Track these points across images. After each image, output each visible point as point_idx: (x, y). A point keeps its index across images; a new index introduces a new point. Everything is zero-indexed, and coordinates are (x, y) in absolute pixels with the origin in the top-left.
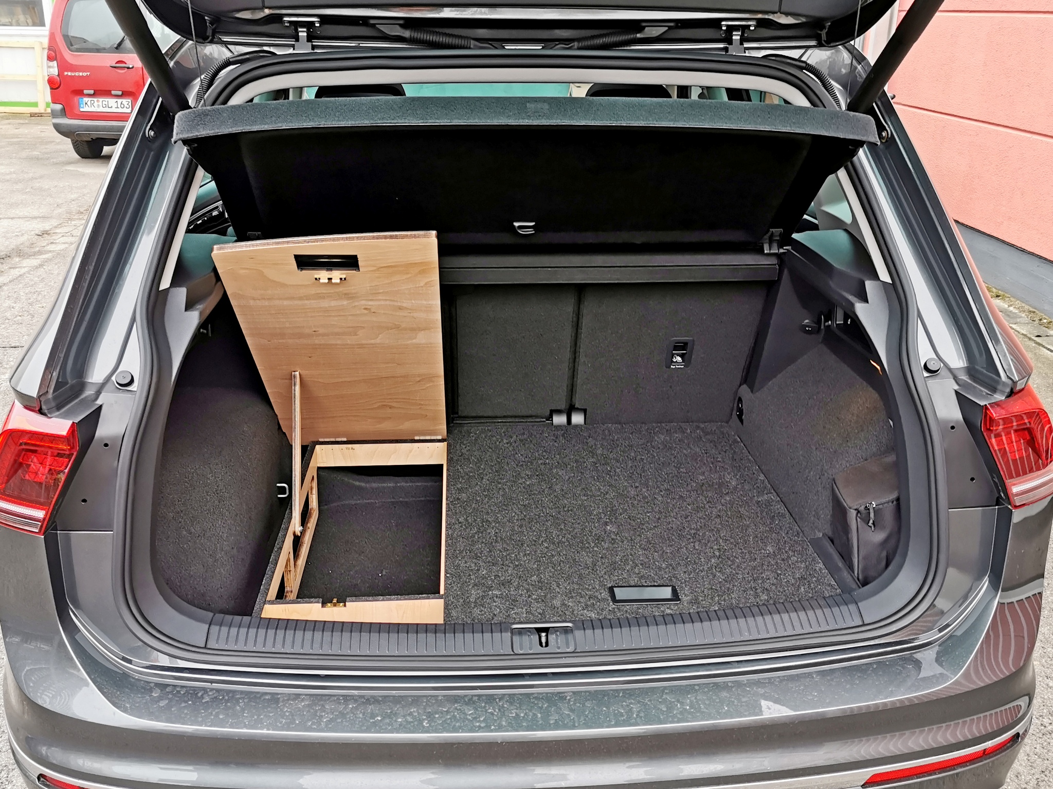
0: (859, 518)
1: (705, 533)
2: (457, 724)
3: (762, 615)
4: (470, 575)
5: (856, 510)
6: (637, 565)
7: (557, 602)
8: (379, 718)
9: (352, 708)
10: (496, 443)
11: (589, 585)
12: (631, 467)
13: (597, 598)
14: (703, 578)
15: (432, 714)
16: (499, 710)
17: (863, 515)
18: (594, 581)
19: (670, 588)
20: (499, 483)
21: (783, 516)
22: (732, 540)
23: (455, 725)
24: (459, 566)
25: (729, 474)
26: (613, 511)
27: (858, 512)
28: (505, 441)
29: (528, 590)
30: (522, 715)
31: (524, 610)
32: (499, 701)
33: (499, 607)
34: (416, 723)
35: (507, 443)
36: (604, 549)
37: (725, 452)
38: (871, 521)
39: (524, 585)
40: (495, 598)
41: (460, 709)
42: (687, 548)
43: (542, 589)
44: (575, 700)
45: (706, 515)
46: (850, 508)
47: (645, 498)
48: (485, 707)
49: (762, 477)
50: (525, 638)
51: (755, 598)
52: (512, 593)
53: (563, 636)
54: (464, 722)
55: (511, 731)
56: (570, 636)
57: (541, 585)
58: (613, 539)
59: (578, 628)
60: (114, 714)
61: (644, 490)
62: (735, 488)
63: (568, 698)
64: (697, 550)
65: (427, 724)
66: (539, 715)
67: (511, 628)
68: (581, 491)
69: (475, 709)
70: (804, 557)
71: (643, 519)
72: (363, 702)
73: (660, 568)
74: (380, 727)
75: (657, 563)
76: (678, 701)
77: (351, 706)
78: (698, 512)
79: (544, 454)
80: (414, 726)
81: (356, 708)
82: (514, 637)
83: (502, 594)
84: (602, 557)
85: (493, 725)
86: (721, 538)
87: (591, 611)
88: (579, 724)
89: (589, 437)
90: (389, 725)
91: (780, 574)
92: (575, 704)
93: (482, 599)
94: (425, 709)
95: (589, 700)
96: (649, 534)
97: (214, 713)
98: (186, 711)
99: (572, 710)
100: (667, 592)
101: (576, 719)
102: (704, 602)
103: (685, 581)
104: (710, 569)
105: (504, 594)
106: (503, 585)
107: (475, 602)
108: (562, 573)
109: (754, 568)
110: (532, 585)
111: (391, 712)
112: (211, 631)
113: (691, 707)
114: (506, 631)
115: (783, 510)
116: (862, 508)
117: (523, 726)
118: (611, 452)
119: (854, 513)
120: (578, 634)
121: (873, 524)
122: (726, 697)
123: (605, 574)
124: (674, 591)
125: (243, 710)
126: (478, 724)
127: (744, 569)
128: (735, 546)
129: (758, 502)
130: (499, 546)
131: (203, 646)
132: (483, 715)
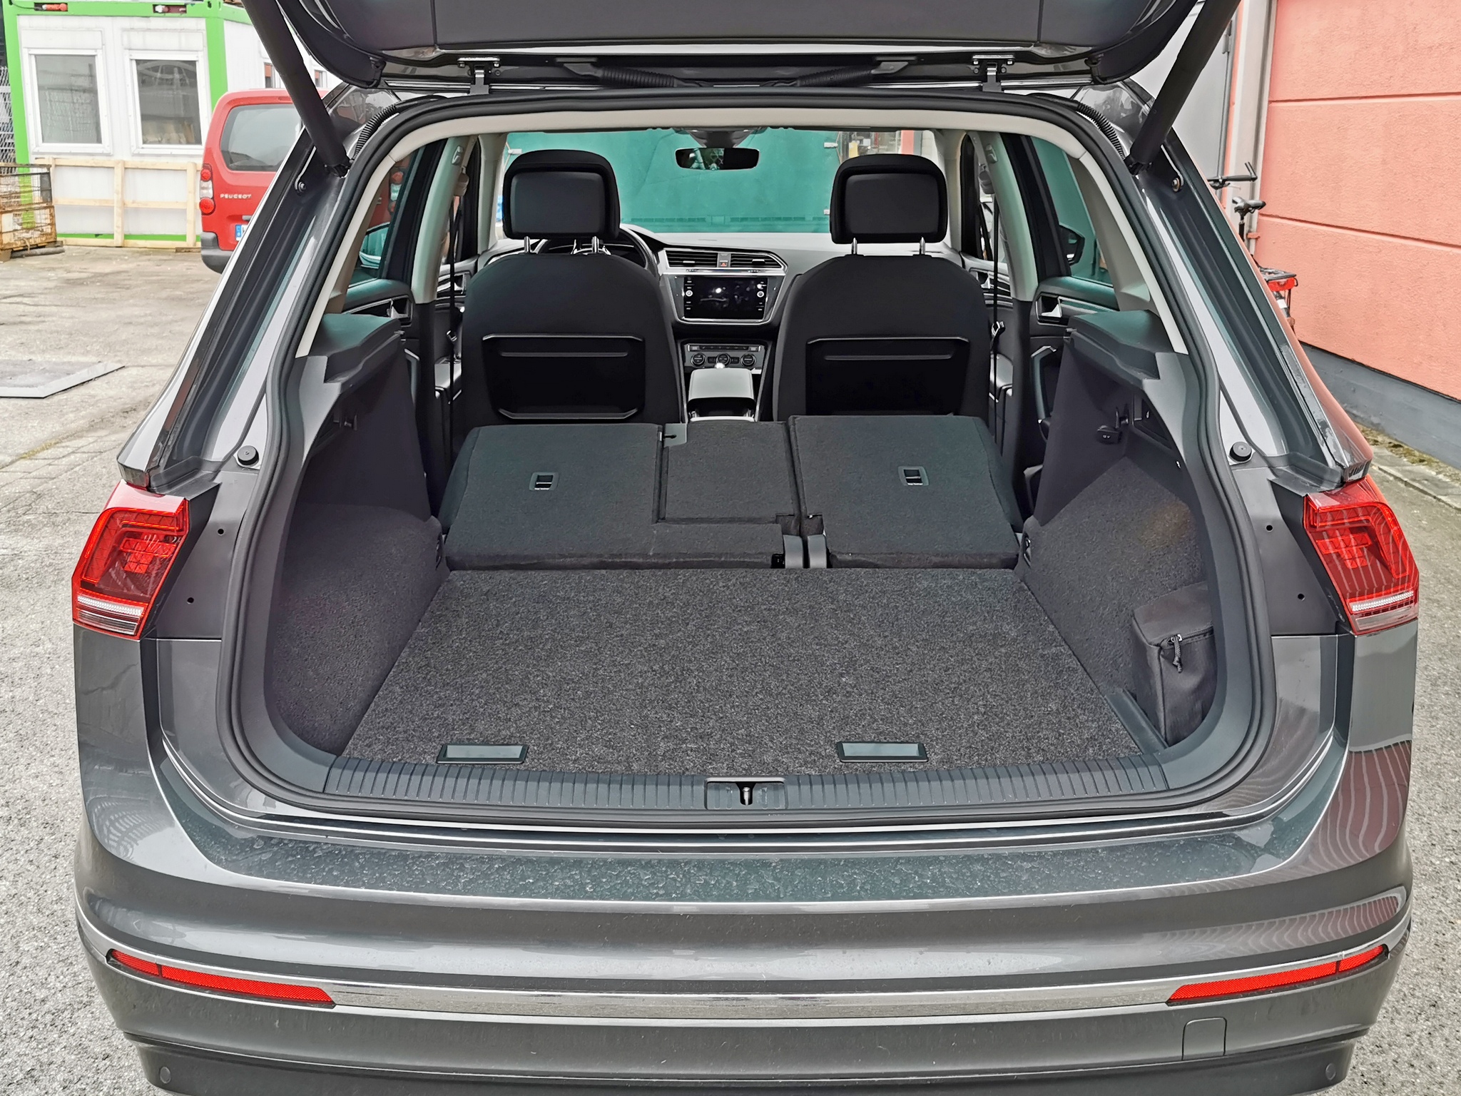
0: (1163, 656)
1: (969, 687)
2: (629, 891)
3: (1033, 775)
4: (660, 727)
5: (1157, 645)
6: (876, 720)
7: (768, 758)
8: (531, 881)
9: (497, 869)
10: (709, 586)
11: (811, 741)
12: (882, 615)
13: (821, 754)
14: (960, 736)
15: (599, 878)
16: (684, 876)
17: (1166, 652)
18: (818, 736)
19: (916, 745)
20: (709, 629)
21: (1075, 671)
22: (1004, 696)
23: (626, 891)
24: (647, 716)
25: (1008, 624)
26: (853, 662)
27: (1161, 649)
28: (721, 584)
29: (732, 744)
30: (713, 882)
31: (725, 765)
32: (685, 865)
33: (693, 761)
34: (577, 887)
35: (724, 587)
36: (835, 702)
37: (1006, 600)
38: (1177, 659)
39: (728, 738)
40: (689, 752)
41: (634, 873)
42: (943, 703)
43: (750, 744)
44: (782, 867)
45: (973, 668)
46: (1150, 644)
47: (896, 648)
48: (666, 871)
49: (1051, 628)
50: (723, 793)
51: (1026, 759)
52: (712, 746)
53: (772, 793)
54: (638, 888)
55: (697, 901)
56: (782, 793)
57: (749, 738)
58: (848, 692)
59: (791, 783)
60: (206, 867)
61: (895, 639)
62: (1014, 640)
63: (774, 864)
64: (956, 705)
65: (590, 888)
66: (735, 883)
67: (705, 782)
68: (814, 639)
69: (654, 874)
70: (1097, 716)
71: (891, 671)
72: (512, 862)
73: (905, 725)
74: (531, 890)
75: (902, 719)
76: (916, 873)
77: (496, 866)
78: (963, 664)
79: (770, 599)
80: (574, 890)
81: (503, 869)
82: (709, 792)
83: (699, 748)
84: (832, 711)
85: (675, 893)
86: (989, 693)
87: (812, 768)
88: (785, 895)
89: (830, 582)
90: (543, 888)
91: (1063, 734)
92: (781, 871)
93: (673, 753)
94: (589, 871)
95: (800, 868)
96: (896, 688)
97: (327, 869)
98: (293, 866)
99: (775, 879)
100: (912, 750)
101: (781, 889)
102: (959, 762)
103: (937, 739)
104: (972, 725)
105: (702, 747)
106: (701, 737)
107: (664, 755)
108: (779, 727)
109: (1028, 727)
110: (738, 739)
111: (546, 874)
112: (331, 774)
113: (933, 881)
114: (699, 783)
115: (1074, 663)
116: (1165, 643)
117: (712, 895)
118: (858, 598)
119: (1156, 650)
120: (792, 790)
121: (1180, 661)
122: (980, 870)
123: (834, 728)
124: (922, 750)
125: (363, 867)
126: (655, 891)
127: (1016, 727)
128: (1007, 702)
129: (1042, 656)
130: (700, 696)
131: (321, 790)
132: (663, 880)
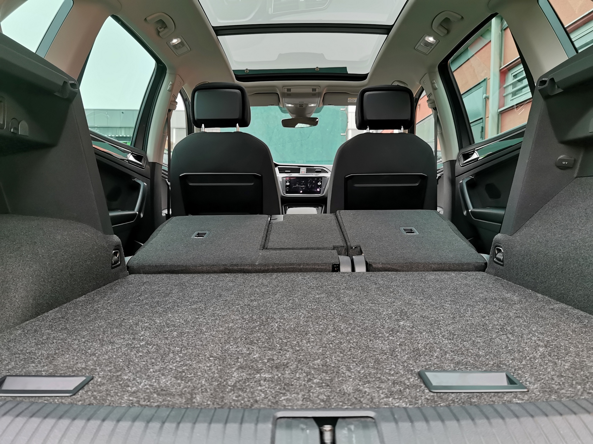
11: (390, 370)
13: (405, 384)
18: (395, 365)
19: (503, 375)
29: (308, 374)
31: (300, 396)
33: (265, 392)
39: (304, 368)
40: (262, 382)
43: (327, 373)
50: (296, 431)
52: (287, 376)
57: (326, 368)
59: (385, 420)
67: (275, 417)
83: (273, 377)
87: (400, 399)
93: (245, 383)
100: (499, 379)
103: (520, 368)
105: (276, 377)
106: (277, 367)
114: (265, 421)
120: (387, 426)
